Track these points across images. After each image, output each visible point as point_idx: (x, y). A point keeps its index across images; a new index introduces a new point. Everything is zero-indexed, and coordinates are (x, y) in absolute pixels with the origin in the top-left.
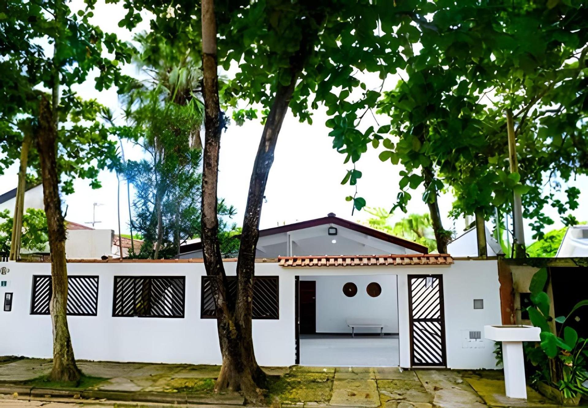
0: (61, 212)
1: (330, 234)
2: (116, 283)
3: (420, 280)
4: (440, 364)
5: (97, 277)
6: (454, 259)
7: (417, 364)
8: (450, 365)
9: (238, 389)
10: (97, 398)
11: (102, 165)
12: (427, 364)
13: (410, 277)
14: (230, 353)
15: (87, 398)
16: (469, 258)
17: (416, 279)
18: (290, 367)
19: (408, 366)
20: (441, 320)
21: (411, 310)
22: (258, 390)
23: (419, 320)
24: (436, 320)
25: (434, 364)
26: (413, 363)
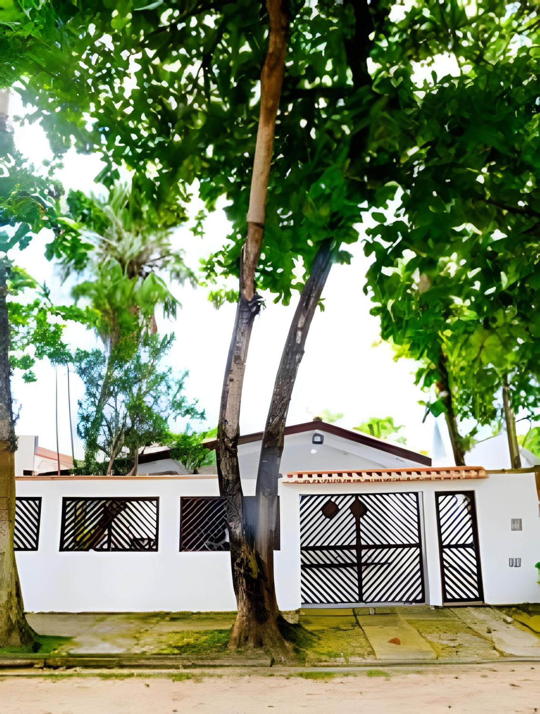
0: (12, 413)
1: (315, 443)
2: (64, 507)
3: (449, 497)
4: (476, 599)
5: (40, 499)
6: (488, 472)
7: (450, 601)
8: (488, 600)
9: (259, 644)
10: (69, 667)
11: (40, 354)
12: (462, 599)
13: (438, 494)
14: (249, 596)
15: (56, 668)
16: (503, 471)
17: (444, 497)
18: (298, 612)
19: (440, 603)
20: (475, 546)
21: (440, 535)
22: (287, 644)
23: (449, 546)
24: (470, 546)
25: (469, 599)
26: (445, 599)
